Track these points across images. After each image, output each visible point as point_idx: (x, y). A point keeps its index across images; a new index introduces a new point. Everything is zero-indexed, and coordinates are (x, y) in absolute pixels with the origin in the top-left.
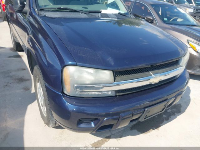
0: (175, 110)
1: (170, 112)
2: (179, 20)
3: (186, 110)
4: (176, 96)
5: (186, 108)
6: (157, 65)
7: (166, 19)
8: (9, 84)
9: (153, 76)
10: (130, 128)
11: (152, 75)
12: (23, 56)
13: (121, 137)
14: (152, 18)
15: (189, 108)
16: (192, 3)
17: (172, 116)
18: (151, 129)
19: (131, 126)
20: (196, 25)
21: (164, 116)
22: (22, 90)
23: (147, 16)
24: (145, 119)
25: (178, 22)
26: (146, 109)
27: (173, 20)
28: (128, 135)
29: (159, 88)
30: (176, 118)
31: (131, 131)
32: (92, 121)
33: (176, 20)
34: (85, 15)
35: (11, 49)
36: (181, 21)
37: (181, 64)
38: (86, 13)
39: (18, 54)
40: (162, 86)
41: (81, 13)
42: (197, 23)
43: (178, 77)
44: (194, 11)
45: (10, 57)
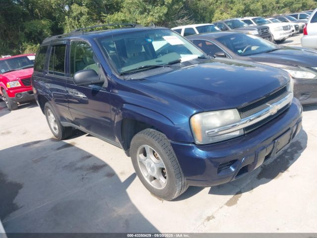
0: (295, 148)
1: (291, 152)
2: (254, 48)
3: (307, 145)
4: (296, 123)
5: (306, 142)
6: (271, 94)
7: (240, 51)
8: (86, 177)
9: (271, 106)
10: (257, 178)
11: (269, 106)
12: (74, 143)
13: (252, 189)
14: (223, 54)
15: (308, 142)
16: (252, 23)
17: (295, 155)
18: (280, 173)
19: (257, 176)
20: (276, 48)
21: (287, 157)
22: (106, 178)
23: (216, 54)
24: (277, 153)
25: (253, 51)
26: (276, 141)
27: (246, 51)
28: (259, 185)
29: (278, 118)
30: (300, 155)
31: (260, 181)
32: (230, 165)
33: (249, 49)
34: (169, 68)
35: (52, 140)
36: (257, 49)
37: (289, 90)
38: (168, 66)
39: (65, 143)
40: (280, 117)
41: (163, 67)
42: (276, 47)
43: (291, 104)
44: (259, 33)
45: (59, 149)
